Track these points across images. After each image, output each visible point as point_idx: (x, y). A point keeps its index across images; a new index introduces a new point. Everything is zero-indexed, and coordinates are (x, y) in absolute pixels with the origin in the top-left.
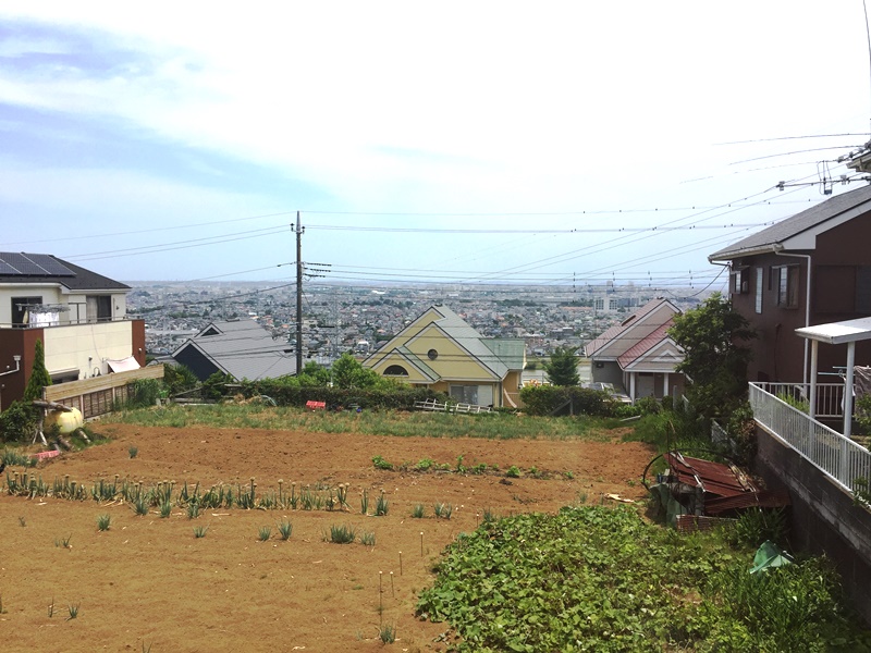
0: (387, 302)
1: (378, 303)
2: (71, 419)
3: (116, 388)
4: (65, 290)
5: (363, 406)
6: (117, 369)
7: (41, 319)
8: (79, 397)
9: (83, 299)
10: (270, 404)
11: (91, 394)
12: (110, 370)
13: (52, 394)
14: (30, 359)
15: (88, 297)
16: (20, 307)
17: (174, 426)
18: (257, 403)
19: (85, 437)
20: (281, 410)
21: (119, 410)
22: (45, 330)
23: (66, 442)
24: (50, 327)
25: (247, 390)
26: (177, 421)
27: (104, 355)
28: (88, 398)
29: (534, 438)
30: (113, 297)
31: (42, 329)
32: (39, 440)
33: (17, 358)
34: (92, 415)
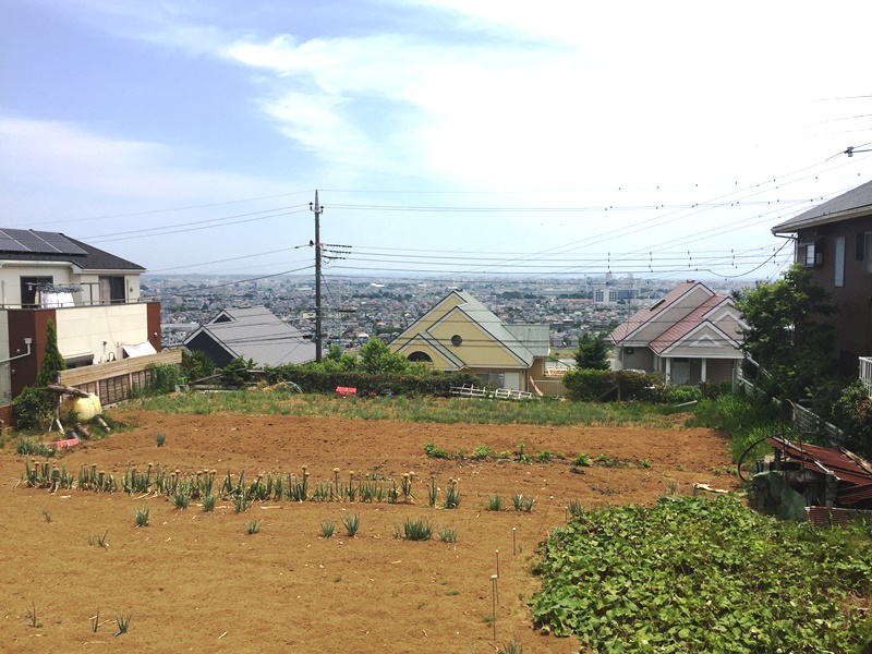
0: (386, 295)
1: (376, 296)
2: (89, 405)
3: (133, 373)
4: (77, 270)
5: (396, 392)
6: (132, 353)
7: (51, 300)
8: (95, 382)
9: (96, 279)
10: (295, 391)
11: (107, 380)
12: (125, 355)
13: (68, 379)
14: (42, 342)
15: (101, 277)
16: (30, 288)
17: (198, 413)
18: (282, 389)
19: (105, 424)
20: (309, 396)
21: (137, 397)
22: (57, 311)
23: (85, 430)
24: (62, 308)
25: (271, 376)
26: (201, 408)
27: (118, 338)
28: (104, 384)
29: (589, 424)
30: (126, 278)
31: (53, 310)
32: (56, 428)
33: (28, 341)
34: (109, 402)
